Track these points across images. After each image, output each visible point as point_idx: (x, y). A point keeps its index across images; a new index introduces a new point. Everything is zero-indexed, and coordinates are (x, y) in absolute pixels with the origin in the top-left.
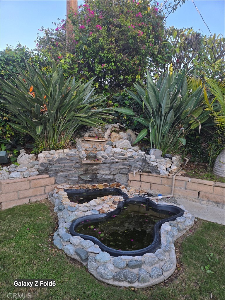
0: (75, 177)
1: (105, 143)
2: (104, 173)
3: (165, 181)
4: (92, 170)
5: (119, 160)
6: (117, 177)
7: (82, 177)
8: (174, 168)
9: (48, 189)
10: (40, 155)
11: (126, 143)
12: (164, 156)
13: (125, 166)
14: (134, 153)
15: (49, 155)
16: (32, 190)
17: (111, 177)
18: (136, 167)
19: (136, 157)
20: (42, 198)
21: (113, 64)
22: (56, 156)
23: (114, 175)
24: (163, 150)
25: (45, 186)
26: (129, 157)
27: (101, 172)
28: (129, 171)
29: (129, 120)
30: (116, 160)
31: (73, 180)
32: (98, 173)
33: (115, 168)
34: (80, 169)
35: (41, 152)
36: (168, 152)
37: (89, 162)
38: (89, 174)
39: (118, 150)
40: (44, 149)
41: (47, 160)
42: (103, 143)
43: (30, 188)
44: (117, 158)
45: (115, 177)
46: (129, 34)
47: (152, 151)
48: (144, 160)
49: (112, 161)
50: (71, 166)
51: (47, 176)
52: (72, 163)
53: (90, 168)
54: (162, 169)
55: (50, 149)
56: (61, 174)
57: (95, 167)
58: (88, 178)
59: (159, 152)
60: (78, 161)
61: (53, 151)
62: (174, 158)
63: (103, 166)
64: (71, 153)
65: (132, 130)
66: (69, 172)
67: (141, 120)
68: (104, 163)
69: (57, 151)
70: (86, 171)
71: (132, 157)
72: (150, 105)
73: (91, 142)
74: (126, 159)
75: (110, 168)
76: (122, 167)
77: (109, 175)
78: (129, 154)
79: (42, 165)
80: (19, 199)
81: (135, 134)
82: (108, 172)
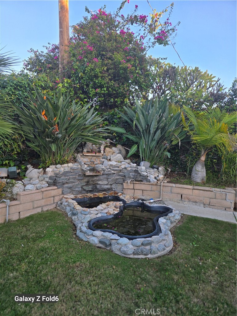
0: (79, 188)
1: (101, 157)
2: (103, 183)
3: (154, 188)
4: (93, 181)
5: (115, 172)
6: (113, 186)
7: (84, 187)
8: (161, 177)
9: (57, 199)
10: (48, 169)
11: (120, 157)
12: (153, 167)
13: (120, 177)
14: (127, 165)
15: (56, 169)
16: (44, 200)
17: (109, 187)
18: (130, 177)
19: (129, 169)
20: (51, 207)
21: (105, 89)
22: (62, 169)
23: (111, 185)
24: (151, 162)
25: (54, 197)
26: (123, 169)
27: (100, 182)
28: (124, 181)
29: (118, 136)
30: (113, 172)
31: (77, 191)
32: (97, 184)
33: (112, 178)
34: (82, 181)
35: (48, 167)
36: (155, 164)
37: (91, 174)
38: (90, 185)
39: (113, 163)
40: (51, 164)
41: (54, 173)
42: (99, 157)
43: (43, 198)
44: (113, 170)
45: (112, 186)
46: (120, 66)
47: (142, 163)
48: (136, 171)
49: (109, 172)
50: (75, 178)
51: (56, 187)
52: (76, 175)
53: (91, 179)
54: (152, 178)
55: (56, 164)
56: (66, 185)
57: (95, 178)
58: (89, 188)
59: (148, 164)
60: (80, 173)
61: (59, 166)
62: (160, 169)
63: (101, 177)
64: (74, 166)
65: (122, 145)
66: (73, 184)
67: (131, 137)
68: (103, 174)
69: (63, 166)
70: (88, 182)
71: (125, 168)
72: (140, 126)
73: (89, 157)
74: (120, 171)
75: (108, 179)
76: (118, 177)
77: (107, 185)
78: (123, 167)
79: (50, 178)
80: (34, 208)
81: (124, 148)
82: (106, 183)
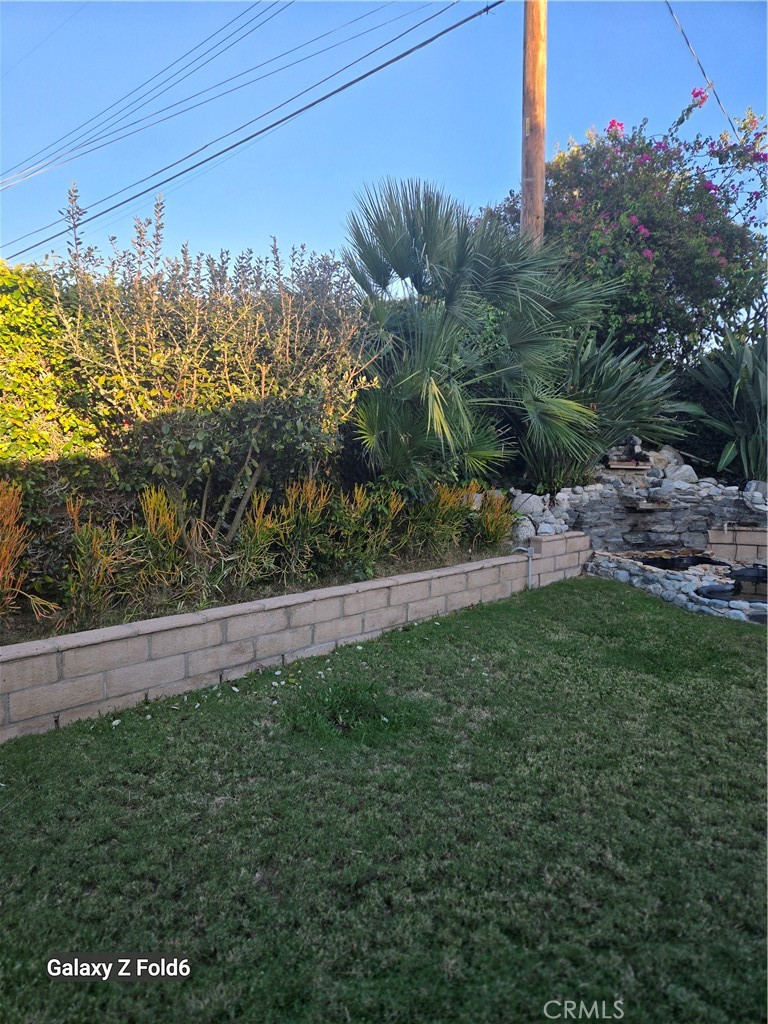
0: (618, 537)
1: (645, 473)
2: (663, 529)
4: (645, 523)
5: (688, 505)
6: (685, 537)
7: (627, 537)
9: (585, 556)
10: (559, 496)
11: (689, 471)
13: (700, 516)
14: (712, 490)
15: (574, 496)
17: (675, 537)
19: (720, 498)
20: (576, 573)
22: (586, 497)
23: (680, 533)
25: (579, 552)
26: (703, 498)
27: (657, 528)
28: (709, 525)
30: (683, 504)
31: (613, 543)
32: (650, 531)
33: (683, 519)
34: (623, 522)
35: (559, 491)
37: (650, 506)
38: (638, 532)
39: (679, 485)
40: (563, 485)
41: (571, 504)
42: (641, 473)
44: (685, 501)
45: (683, 538)
47: (752, 485)
48: (740, 503)
49: (677, 505)
50: (608, 516)
51: (583, 533)
52: (610, 509)
53: (644, 518)
55: (573, 485)
56: (595, 530)
57: (651, 517)
58: (638, 538)
60: (618, 506)
61: (578, 488)
63: (661, 516)
64: (607, 491)
65: (674, 446)
66: (607, 528)
67: (719, 425)
69: (586, 488)
70: (634, 525)
71: (710, 497)
73: (620, 472)
74: (698, 503)
75: (673, 520)
76: (696, 517)
77: (672, 533)
78: (704, 493)
79: (569, 513)
82: (671, 528)
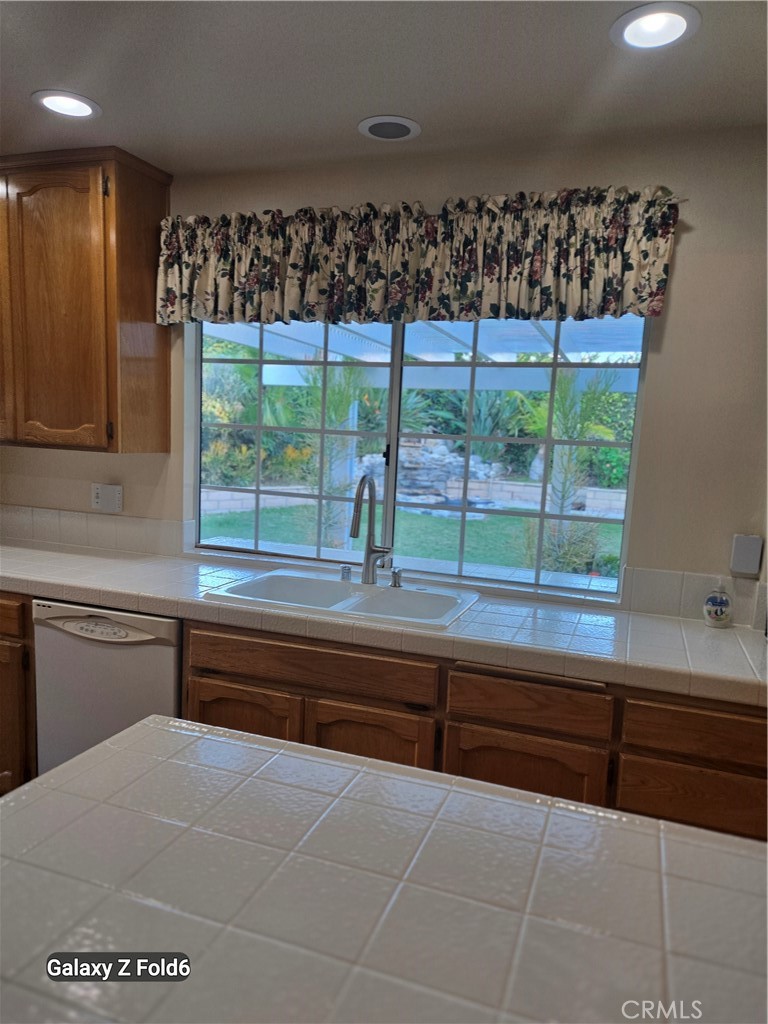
3: (483, 486)
5: (438, 467)
6: (435, 484)
8: (492, 473)
11: (443, 448)
12: (484, 462)
13: (443, 473)
14: (452, 460)
17: (428, 484)
18: (455, 474)
19: (455, 464)
24: (483, 456)
26: (447, 463)
27: (419, 478)
28: (448, 478)
29: (445, 422)
30: (434, 466)
33: (434, 474)
36: (489, 458)
39: (435, 456)
40: (368, 453)
44: (435, 464)
47: (472, 457)
49: (431, 467)
53: (409, 472)
54: (481, 474)
55: (373, 453)
57: (414, 472)
59: (478, 458)
61: (375, 455)
62: (493, 465)
63: (421, 472)
65: (449, 435)
67: (461, 425)
68: (423, 469)
70: (405, 476)
71: (450, 463)
73: (406, 448)
74: (444, 466)
75: (428, 474)
76: (441, 473)
78: (447, 461)
79: (367, 467)
82: (426, 478)
